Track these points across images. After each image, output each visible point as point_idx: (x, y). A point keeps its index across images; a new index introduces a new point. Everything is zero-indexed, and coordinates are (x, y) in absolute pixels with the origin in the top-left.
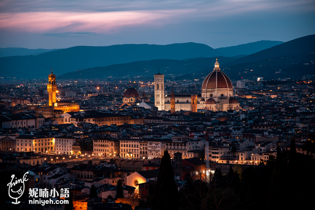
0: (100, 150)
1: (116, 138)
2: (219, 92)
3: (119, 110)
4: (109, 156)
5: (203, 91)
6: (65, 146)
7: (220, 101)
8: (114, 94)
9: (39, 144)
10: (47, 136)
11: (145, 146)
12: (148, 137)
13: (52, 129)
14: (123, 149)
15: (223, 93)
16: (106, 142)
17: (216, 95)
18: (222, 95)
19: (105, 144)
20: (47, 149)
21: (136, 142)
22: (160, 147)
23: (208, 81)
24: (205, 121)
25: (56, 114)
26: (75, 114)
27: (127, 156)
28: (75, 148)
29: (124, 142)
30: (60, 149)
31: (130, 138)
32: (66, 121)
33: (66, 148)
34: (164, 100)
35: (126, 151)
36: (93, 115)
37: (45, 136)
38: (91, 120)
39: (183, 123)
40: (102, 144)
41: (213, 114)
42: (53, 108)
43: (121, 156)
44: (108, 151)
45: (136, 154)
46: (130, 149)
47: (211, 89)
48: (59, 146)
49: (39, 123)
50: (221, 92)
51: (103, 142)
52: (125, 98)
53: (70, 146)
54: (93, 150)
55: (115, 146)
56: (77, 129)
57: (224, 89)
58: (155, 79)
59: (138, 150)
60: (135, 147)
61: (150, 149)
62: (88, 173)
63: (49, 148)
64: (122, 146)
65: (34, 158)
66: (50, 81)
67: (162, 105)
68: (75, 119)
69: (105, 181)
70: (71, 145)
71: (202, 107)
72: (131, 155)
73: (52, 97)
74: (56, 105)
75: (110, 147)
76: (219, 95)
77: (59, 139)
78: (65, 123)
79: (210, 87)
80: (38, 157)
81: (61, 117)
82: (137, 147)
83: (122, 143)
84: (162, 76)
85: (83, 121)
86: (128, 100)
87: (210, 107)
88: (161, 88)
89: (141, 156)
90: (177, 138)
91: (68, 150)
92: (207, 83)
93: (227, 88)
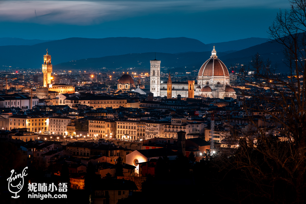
0: (96, 131)
1: (112, 119)
2: (216, 79)
3: (114, 95)
4: (105, 138)
5: (199, 79)
6: (60, 126)
7: (216, 88)
8: (108, 82)
9: (33, 124)
10: (41, 116)
11: (142, 128)
12: (146, 118)
13: (47, 110)
14: (120, 131)
15: (219, 81)
16: (102, 123)
17: (213, 83)
18: (219, 83)
19: (101, 125)
20: (41, 129)
21: (134, 124)
22: (158, 129)
23: (204, 68)
24: (202, 107)
25: (51, 95)
26: (70, 96)
27: (124, 138)
28: (69, 129)
29: (121, 124)
30: (54, 129)
31: (127, 120)
32: (61, 102)
33: (61, 129)
34: (160, 86)
35: (123, 133)
36: (89, 97)
37: (39, 116)
38: (87, 102)
39: (180, 108)
40: (97, 125)
41: (210, 100)
42: (48, 89)
43: (117, 137)
44: (104, 132)
45: (133, 136)
46: (127, 131)
47: (208, 76)
48: (53, 127)
49: (33, 104)
50: (217, 79)
51: (99, 123)
52: (120, 84)
53: (65, 127)
54: (88, 131)
55: (112, 127)
56: (72, 110)
57: (220, 77)
58: (151, 65)
59: (135, 132)
60: (132, 129)
61: (147, 131)
62: (85, 151)
63: (43, 128)
64: (118, 128)
65: (27, 135)
66: (45, 62)
67: (157, 91)
68: (70, 101)
69: (103, 159)
70: (65, 125)
71: (198, 94)
72: (128, 137)
73: (47, 78)
74: (51, 86)
75: (106, 128)
76: (215, 82)
77: (53, 119)
78: (60, 104)
79: (206, 75)
80: (31, 134)
81: (56, 99)
82: (134, 129)
83: (119, 124)
84: (158, 63)
85: (78, 103)
86: (123, 86)
87: (206, 95)
88: (157, 74)
89: (138, 138)
90: (176, 121)
91: (62, 131)
92: (204, 70)
93: (223, 76)
